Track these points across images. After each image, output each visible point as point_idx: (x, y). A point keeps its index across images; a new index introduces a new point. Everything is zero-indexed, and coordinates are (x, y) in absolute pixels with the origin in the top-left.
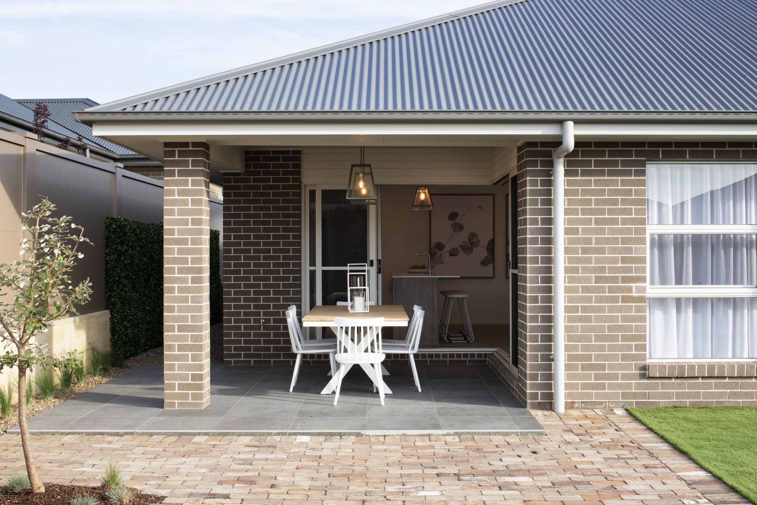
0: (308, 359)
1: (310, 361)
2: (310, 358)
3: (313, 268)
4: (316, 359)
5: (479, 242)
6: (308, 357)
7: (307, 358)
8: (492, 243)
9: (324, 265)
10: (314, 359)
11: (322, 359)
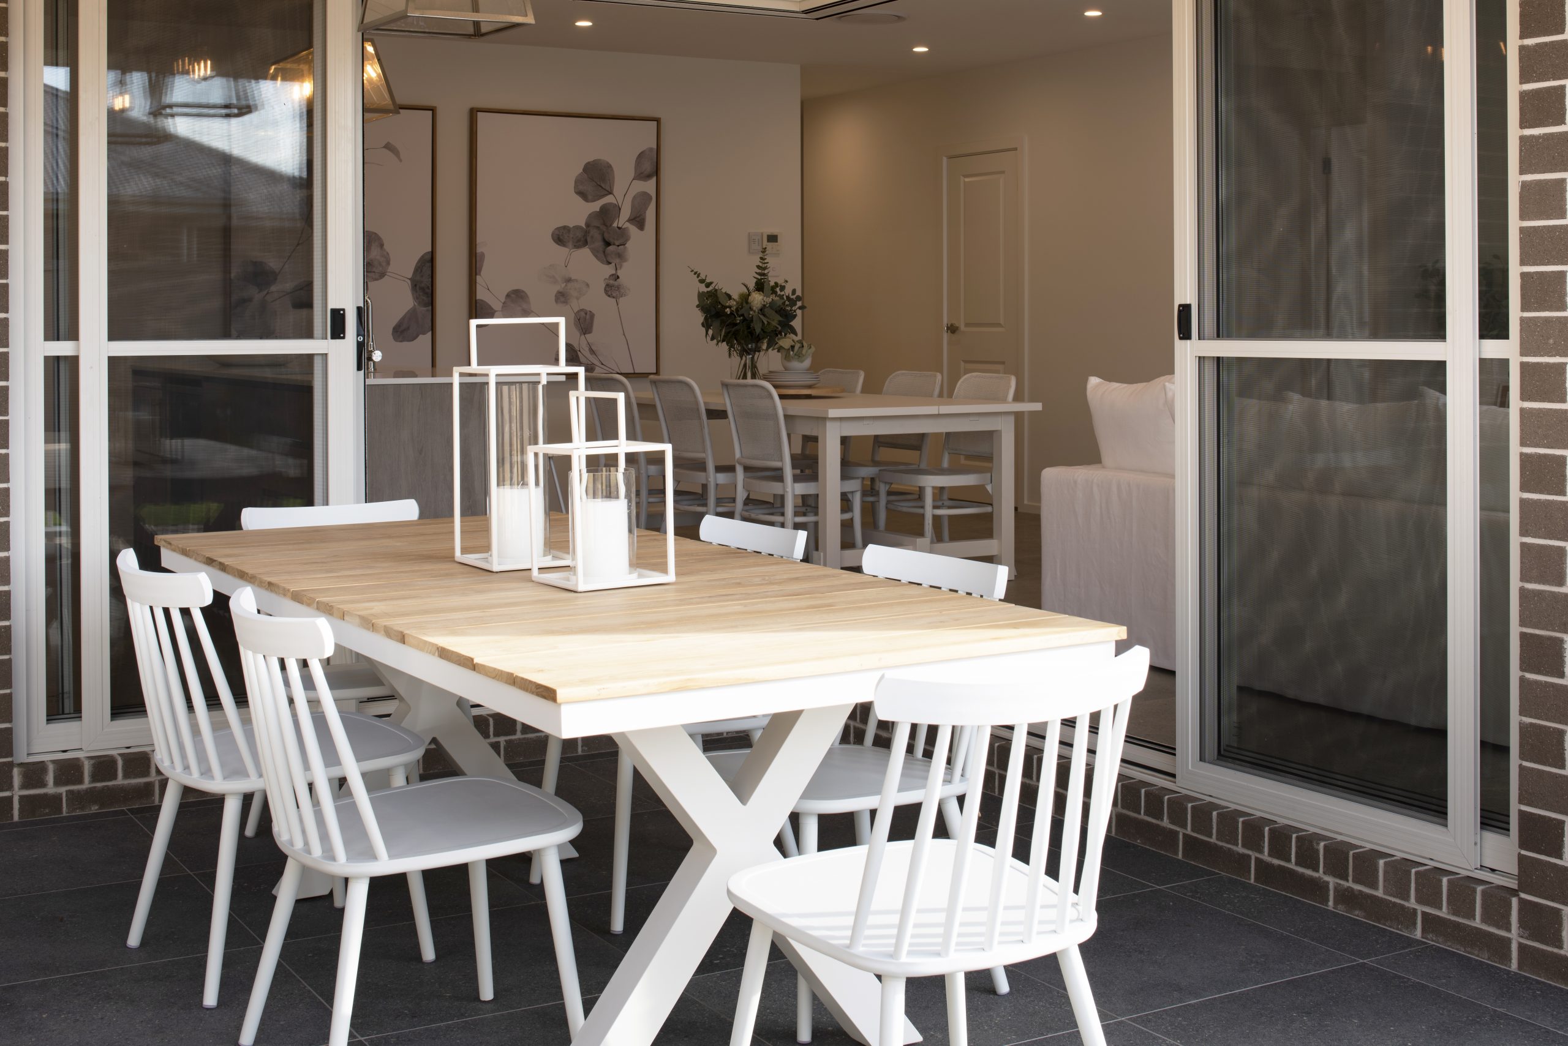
0: (50, 789)
1: (57, 798)
2: (58, 782)
3: (63, 348)
4: (86, 784)
5: (388, 263)
6: (50, 778)
7: (43, 785)
8: (429, 263)
9: (116, 333)
10: (80, 781)
11: (120, 781)
